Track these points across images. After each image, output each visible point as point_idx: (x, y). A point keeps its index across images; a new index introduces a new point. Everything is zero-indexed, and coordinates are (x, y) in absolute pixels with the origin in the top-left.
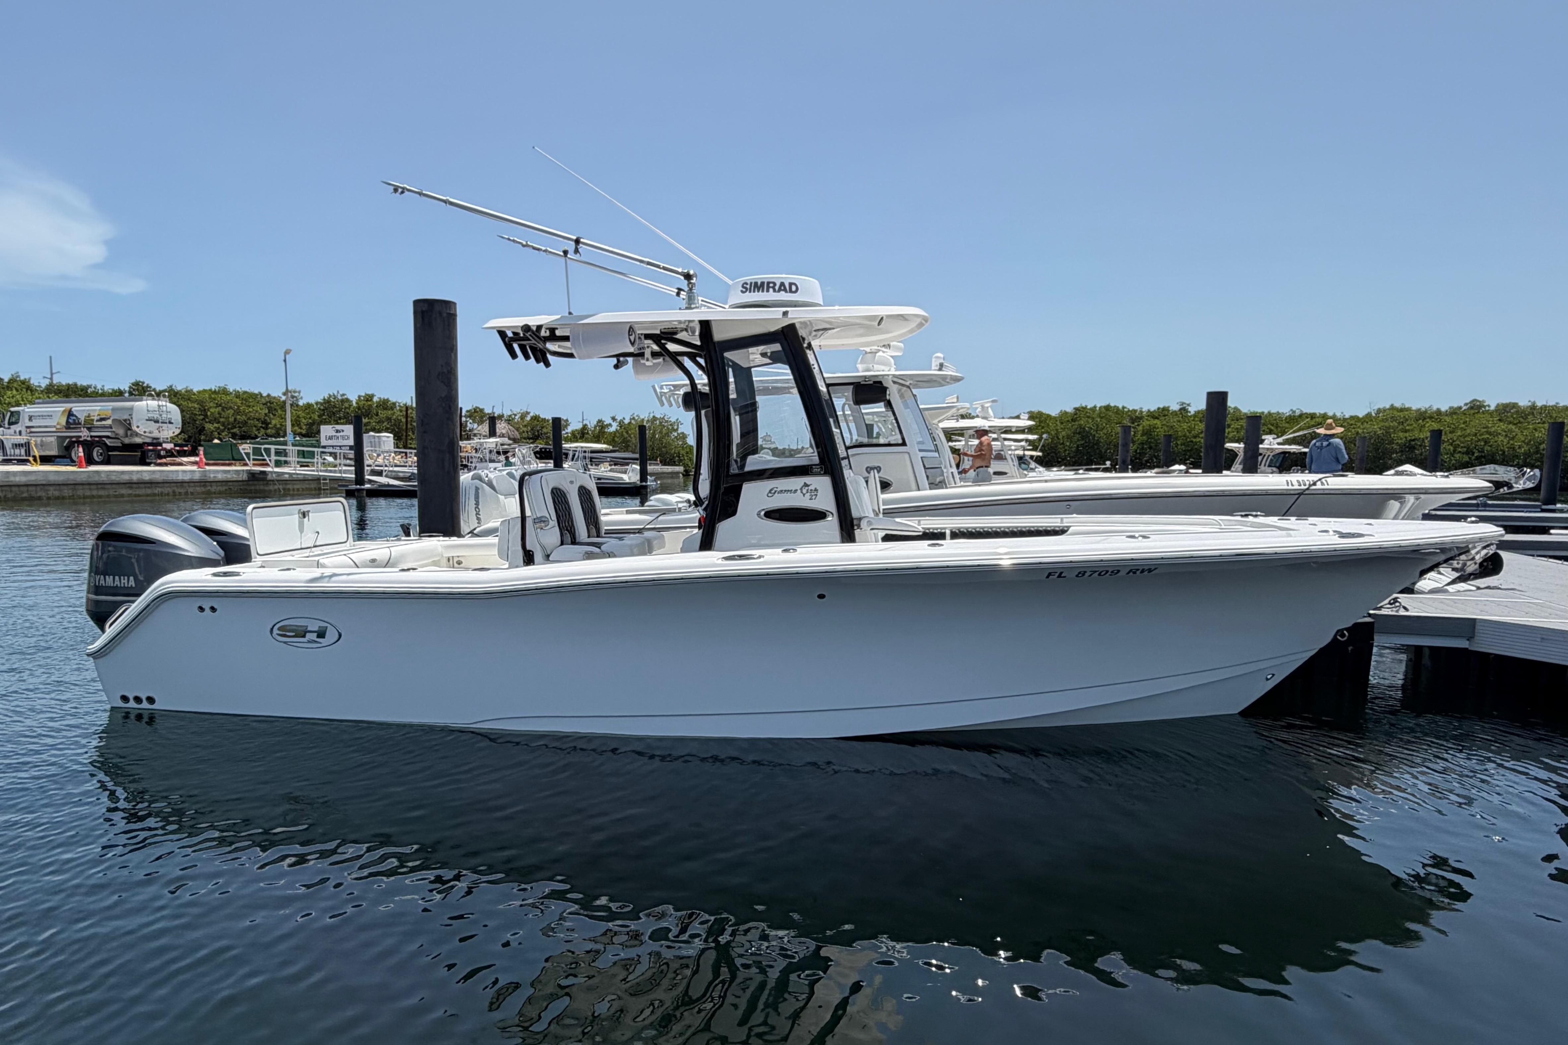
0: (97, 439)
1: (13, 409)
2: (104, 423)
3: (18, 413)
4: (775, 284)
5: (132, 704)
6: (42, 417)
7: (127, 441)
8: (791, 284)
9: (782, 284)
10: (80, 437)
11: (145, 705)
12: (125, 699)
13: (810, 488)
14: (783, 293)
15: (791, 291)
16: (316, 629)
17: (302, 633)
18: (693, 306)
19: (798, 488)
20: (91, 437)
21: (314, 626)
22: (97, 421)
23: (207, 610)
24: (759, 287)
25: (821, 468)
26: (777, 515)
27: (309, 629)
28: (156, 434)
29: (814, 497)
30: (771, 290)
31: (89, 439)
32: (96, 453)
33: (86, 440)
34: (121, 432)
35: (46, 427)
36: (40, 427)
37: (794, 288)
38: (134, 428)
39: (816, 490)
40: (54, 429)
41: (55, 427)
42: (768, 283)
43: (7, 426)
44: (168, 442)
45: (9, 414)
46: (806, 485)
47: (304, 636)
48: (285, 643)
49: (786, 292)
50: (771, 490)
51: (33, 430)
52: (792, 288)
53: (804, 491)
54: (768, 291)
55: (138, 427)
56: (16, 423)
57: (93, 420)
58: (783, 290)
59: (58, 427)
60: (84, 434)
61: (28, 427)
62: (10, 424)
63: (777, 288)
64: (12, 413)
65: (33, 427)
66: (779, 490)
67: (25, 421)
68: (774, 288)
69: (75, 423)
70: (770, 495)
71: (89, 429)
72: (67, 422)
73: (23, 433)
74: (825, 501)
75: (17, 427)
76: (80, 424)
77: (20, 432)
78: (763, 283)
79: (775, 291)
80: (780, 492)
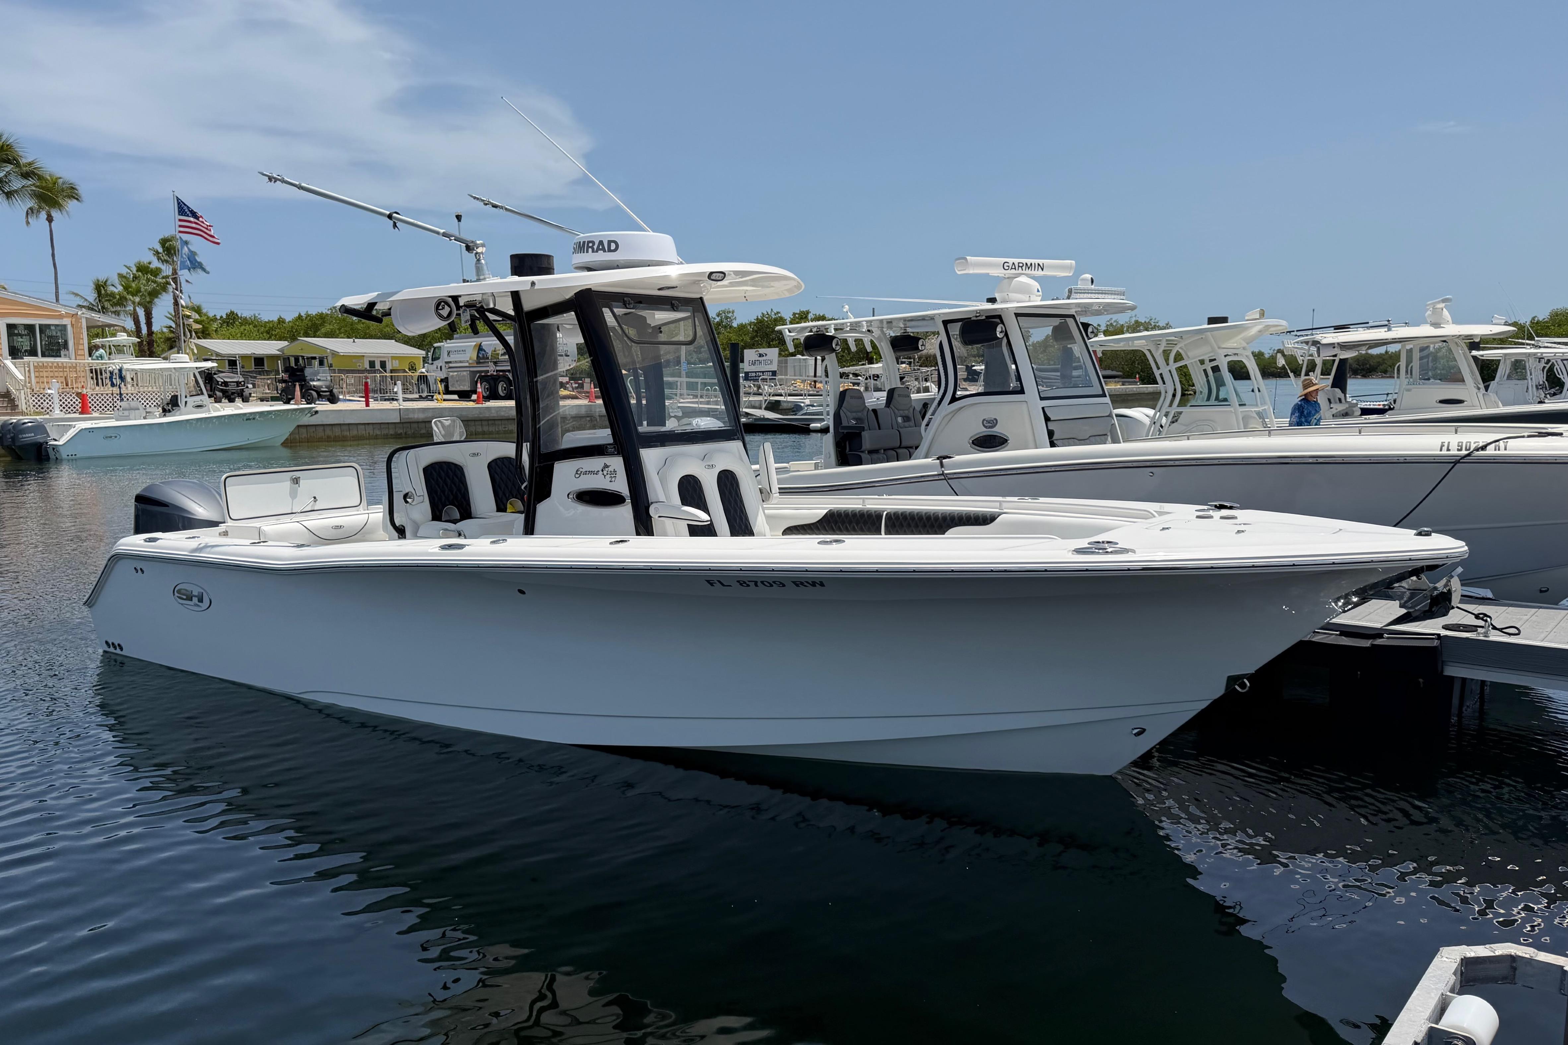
0: (501, 373)
1: (436, 345)
3: (439, 348)
4: (593, 243)
5: (112, 650)
6: (457, 352)
8: (610, 242)
9: (601, 243)
10: (488, 371)
11: (118, 651)
12: (107, 642)
13: (611, 469)
14: (601, 252)
15: (610, 250)
16: (197, 594)
17: (190, 597)
18: (482, 277)
19: (600, 470)
20: (497, 371)
21: (196, 592)
22: (502, 355)
23: (139, 571)
24: (582, 247)
25: (614, 447)
26: (588, 498)
27: (194, 594)
29: (613, 479)
30: (590, 250)
31: (495, 373)
32: (501, 389)
33: (492, 375)
35: (461, 362)
36: (456, 362)
37: (613, 246)
39: (615, 471)
40: (467, 364)
41: (468, 361)
42: (589, 242)
43: (430, 362)
44: (563, 376)
45: (433, 349)
46: (606, 466)
47: (191, 600)
48: (182, 604)
49: (605, 251)
50: (577, 471)
51: (451, 365)
52: (612, 246)
53: (605, 472)
54: (587, 252)
56: (439, 358)
57: (498, 354)
58: (601, 250)
59: (470, 362)
60: (491, 369)
61: (446, 363)
62: (434, 359)
63: (595, 247)
64: (435, 348)
65: (450, 362)
66: (584, 470)
67: (445, 357)
68: (592, 248)
69: (483, 358)
70: (577, 476)
71: (495, 363)
72: (478, 356)
73: (443, 368)
74: (621, 485)
75: (438, 363)
76: (488, 358)
77: (441, 367)
78: (584, 242)
79: (593, 251)
80: (585, 473)
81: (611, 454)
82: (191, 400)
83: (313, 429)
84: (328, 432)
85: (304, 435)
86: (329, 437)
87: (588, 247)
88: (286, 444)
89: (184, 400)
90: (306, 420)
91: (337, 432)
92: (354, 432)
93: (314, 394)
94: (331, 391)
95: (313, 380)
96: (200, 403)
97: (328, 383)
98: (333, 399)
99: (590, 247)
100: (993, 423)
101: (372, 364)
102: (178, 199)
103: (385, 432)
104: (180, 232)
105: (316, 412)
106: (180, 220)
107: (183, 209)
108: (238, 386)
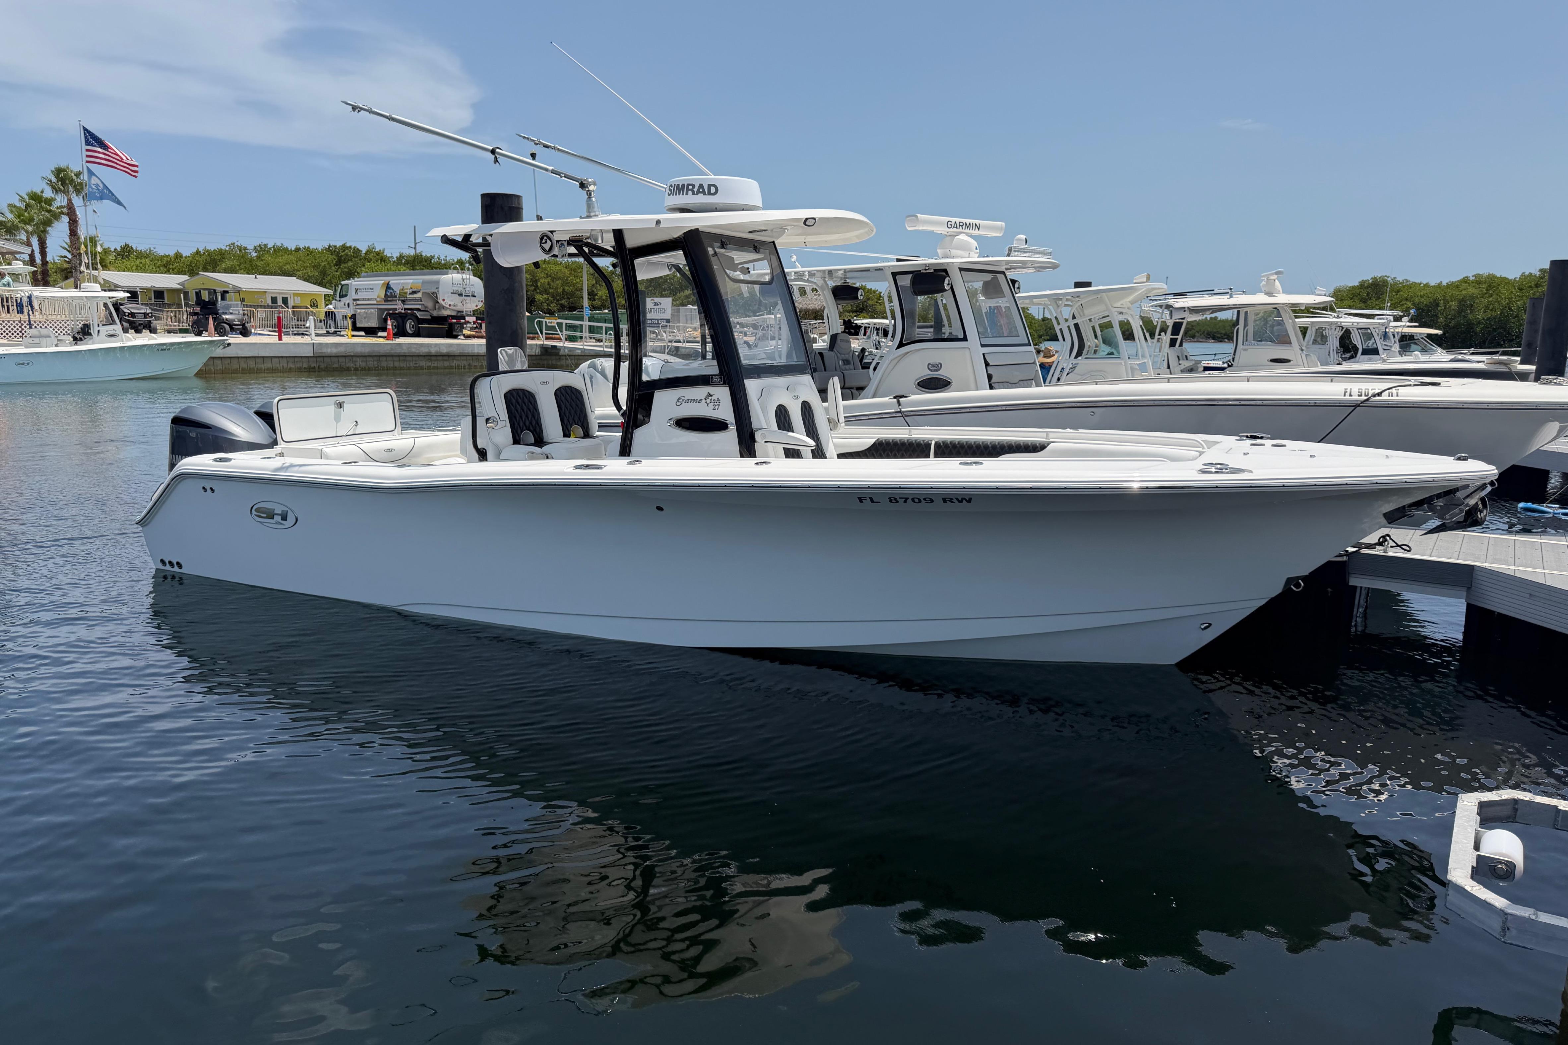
0: (409, 312)
1: (343, 283)
2: (415, 296)
3: (347, 286)
4: (694, 186)
5: (168, 567)
6: (365, 289)
7: (435, 314)
8: (709, 186)
9: (701, 186)
10: (396, 309)
11: (176, 569)
12: (163, 561)
13: (713, 398)
14: (701, 195)
15: (710, 193)
16: (280, 512)
17: (271, 515)
18: (592, 214)
19: (702, 398)
20: (405, 309)
21: (278, 511)
22: (410, 294)
23: (209, 490)
24: (680, 189)
25: (721, 378)
26: (687, 424)
27: (276, 512)
28: (459, 308)
29: (717, 407)
30: (690, 192)
31: (403, 311)
32: (409, 326)
33: (400, 313)
34: (430, 304)
35: (369, 300)
36: (364, 300)
37: (713, 190)
38: (440, 301)
39: (720, 400)
40: (375, 302)
41: (375, 299)
42: (688, 185)
43: (338, 298)
44: (471, 316)
45: (340, 286)
46: (710, 395)
47: (273, 518)
48: (261, 522)
49: (705, 194)
50: (679, 399)
51: (359, 302)
52: (711, 189)
53: (708, 401)
54: (687, 194)
55: (444, 300)
56: (346, 296)
57: (406, 293)
58: (701, 192)
59: (378, 299)
60: (399, 307)
61: (354, 300)
62: (341, 296)
63: (695, 190)
64: (342, 286)
65: (358, 300)
66: (686, 399)
67: (352, 295)
68: (692, 190)
69: (391, 296)
70: (678, 404)
71: (403, 302)
72: (386, 295)
73: (351, 305)
74: (725, 412)
75: (346, 300)
76: (396, 297)
77: (348, 304)
78: (683, 185)
79: (693, 194)
80: (688, 401)
81: (717, 384)
82: (105, 330)
83: (228, 361)
84: (243, 365)
85: (220, 367)
86: (243, 369)
87: (688, 189)
88: (200, 374)
89: (97, 329)
90: (219, 352)
91: (252, 364)
92: (268, 365)
93: (227, 327)
94: (243, 325)
95: (226, 314)
96: (112, 333)
97: (240, 317)
98: (245, 333)
99: (690, 190)
100: (937, 367)
101: (274, 300)
102: (85, 129)
103: (299, 365)
104: (88, 162)
105: (229, 344)
106: (87, 150)
107: (92, 139)
108: (145, 317)
